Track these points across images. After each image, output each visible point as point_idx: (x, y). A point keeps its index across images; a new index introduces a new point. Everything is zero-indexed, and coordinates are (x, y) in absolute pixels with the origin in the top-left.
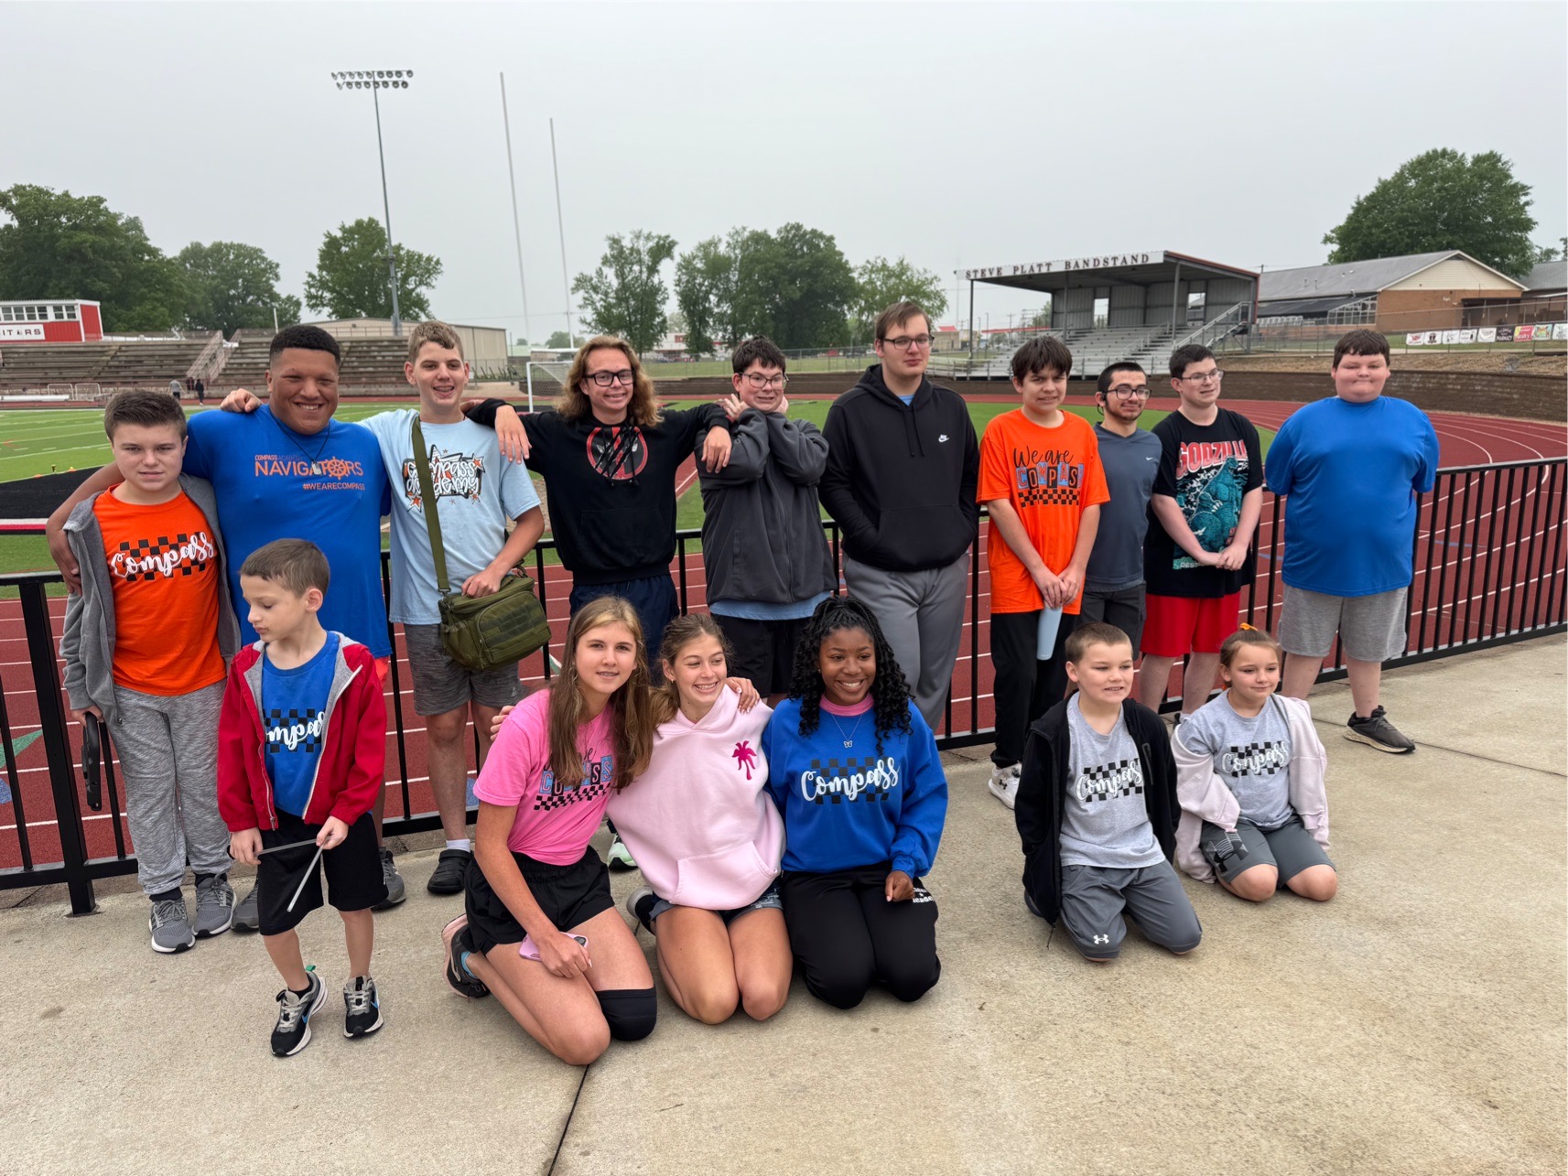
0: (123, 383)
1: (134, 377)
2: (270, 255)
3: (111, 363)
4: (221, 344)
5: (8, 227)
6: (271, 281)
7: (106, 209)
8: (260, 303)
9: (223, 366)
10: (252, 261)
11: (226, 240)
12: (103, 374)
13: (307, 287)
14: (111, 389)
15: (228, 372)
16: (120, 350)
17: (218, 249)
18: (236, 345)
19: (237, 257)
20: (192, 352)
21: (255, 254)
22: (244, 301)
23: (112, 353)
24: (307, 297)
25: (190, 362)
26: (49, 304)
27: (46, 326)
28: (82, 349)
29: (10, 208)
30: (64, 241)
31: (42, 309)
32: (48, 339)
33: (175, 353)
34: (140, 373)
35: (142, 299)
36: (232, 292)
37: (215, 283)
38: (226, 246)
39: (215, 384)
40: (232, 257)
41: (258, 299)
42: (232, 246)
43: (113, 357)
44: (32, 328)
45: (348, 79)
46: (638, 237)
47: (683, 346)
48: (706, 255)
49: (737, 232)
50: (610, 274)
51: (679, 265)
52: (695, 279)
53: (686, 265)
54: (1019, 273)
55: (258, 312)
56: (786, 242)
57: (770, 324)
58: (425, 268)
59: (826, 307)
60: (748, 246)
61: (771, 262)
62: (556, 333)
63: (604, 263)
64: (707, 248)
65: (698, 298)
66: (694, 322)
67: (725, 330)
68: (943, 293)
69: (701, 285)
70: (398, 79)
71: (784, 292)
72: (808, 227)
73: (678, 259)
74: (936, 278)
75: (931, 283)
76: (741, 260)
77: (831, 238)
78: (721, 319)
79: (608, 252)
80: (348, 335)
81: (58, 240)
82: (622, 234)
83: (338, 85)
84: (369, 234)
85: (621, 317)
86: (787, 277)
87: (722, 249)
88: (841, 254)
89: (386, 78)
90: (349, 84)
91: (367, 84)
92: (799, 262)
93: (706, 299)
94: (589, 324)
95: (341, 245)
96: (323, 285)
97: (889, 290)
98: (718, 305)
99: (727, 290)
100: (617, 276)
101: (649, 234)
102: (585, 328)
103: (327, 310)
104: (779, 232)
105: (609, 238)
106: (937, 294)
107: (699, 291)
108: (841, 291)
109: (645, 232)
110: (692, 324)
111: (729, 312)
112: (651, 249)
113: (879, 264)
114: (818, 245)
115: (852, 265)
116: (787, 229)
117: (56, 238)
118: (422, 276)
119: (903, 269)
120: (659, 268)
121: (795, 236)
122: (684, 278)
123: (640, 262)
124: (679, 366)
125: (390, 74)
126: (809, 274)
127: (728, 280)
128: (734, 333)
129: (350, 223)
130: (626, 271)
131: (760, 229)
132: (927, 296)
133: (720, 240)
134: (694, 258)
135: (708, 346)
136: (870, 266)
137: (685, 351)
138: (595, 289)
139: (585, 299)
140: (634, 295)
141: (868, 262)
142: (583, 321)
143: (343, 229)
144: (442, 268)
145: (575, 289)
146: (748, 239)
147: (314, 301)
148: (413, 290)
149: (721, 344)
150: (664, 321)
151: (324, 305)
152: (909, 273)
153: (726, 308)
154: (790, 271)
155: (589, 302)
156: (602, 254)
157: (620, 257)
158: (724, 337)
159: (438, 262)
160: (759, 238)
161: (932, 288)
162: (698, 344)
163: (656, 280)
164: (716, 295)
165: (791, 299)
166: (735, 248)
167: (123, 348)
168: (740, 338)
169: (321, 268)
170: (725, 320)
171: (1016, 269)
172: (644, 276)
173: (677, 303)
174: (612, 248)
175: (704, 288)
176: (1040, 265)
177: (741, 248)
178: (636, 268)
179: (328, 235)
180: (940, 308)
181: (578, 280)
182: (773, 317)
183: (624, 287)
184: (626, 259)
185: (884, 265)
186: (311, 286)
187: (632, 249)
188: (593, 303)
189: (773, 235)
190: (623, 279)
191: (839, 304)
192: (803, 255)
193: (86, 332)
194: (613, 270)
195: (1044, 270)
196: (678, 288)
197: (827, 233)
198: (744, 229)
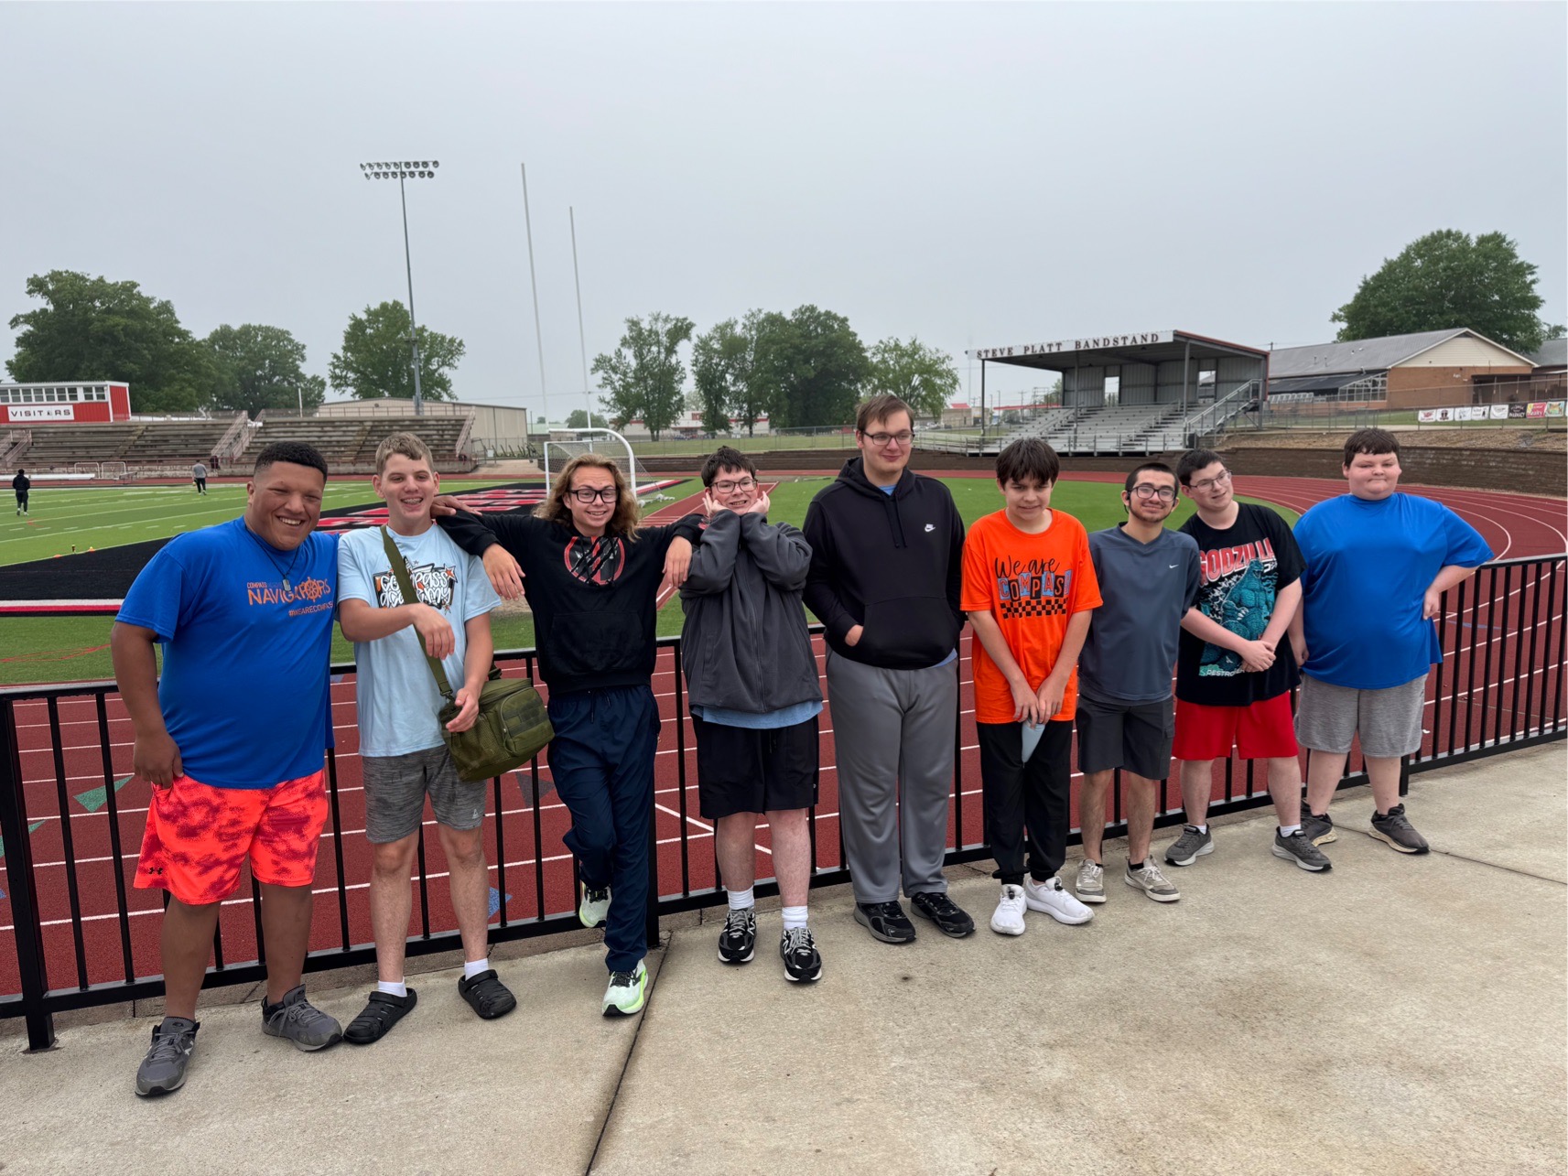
0: (149, 462)
1: (160, 456)
2: (297, 337)
3: (138, 443)
4: (246, 423)
5: (44, 311)
6: (298, 362)
7: (139, 293)
8: (286, 383)
9: (247, 444)
10: (279, 342)
11: (255, 323)
12: (129, 453)
13: (331, 368)
14: (137, 468)
15: (252, 451)
16: (147, 430)
17: (246, 330)
18: (260, 424)
19: (265, 339)
20: (217, 432)
21: (282, 336)
22: (270, 381)
23: (139, 433)
24: (332, 377)
25: (215, 441)
26: (80, 386)
27: (75, 406)
28: (110, 429)
29: (46, 293)
30: (97, 324)
31: (73, 390)
32: (77, 418)
33: (200, 432)
34: (165, 452)
35: (171, 380)
36: (259, 373)
37: (243, 364)
38: (254, 328)
39: (239, 462)
40: (259, 339)
41: (284, 380)
42: (260, 328)
43: (140, 437)
44: (62, 408)
45: (376, 169)
46: (656, 319)
47: (700, 424)
48: (723, 336)
49: (753, 314)
50: (629, 354)
51: (696, 346)
52: (712, 359)
53: (703, 346)
54: (1029, 353)
55: (284, 392)
56: (800, 323)
57: (785, 402)
58: (448, 349)
59: (840, 385)
60: (764, 327)
61: (787, 342)
62: (575, 412)
63: (623, 345)
64: (723, 330)
65: (714, 377)
66: (711, 400)
67: (741, 408)
68: (955, 372)
69: (717, 365)
70: (424, 169)
71: (798, 372)
72: (822, 309)
73: (695, 340)
74: (948, 357)
75: (943, 362)
76: (757, 341)
77: (845, 320)
78: (737, 397)
79: (627, 334)
80: (371, 415)
81: (91, 324)
82: (641, 317)
83: (366, 175)
84: (393, 317)
85: (639, 396)
86: (801, 357)
87: (738, 330)
88: (855, 335)
89: (412, 169)
90: (377, 174)
91: (394, 174)
92: (814, 342)
93: (723, 378)
94: (608, 403)
95: (366, 327)
96: (347, 365)
97: (902, 369)
98: (734, 385)
99: (742, 369)
100: (636, 357)
101: (668, 316)
102: (603, 406)
103: (351, 390)
104: (794, 314)
105: (628, 321)
106: (949, 373)
107: (715, 370)
108: (855, 371)
109: (664, 315)
110: (708, 402)
111: (745, 390)
112: (669, 331)
113: (892, 343)
114: (832, 326)
115: (865, 345)
116: (802, 311)
117: (90, 322)
118: (445, 357)
119: (916, 348)
120: (677, 348)
121: (809, 317)
122: (701, 358)
123: (658, 343)
124: (696, 443)
125: (416, 164)
126: (822, 354)
127: (744, 360)
128: (750, 411)
129: (375, 306)
130: (645, 352)
131: (775, 312)
132: (939, 374)
133: (736, 322)
134: (711, 340)
135: (724, 423)
136: (882, 346)
137: (702, 428)
138: (614, 369)
139: (604, 379)
140: (652, 375)
141: (881, 342)
142: (602, 400)
143: (368, 312)
144: (465, 350)
145: (595, 370)
146: (764, 321)
147: (338, 381)
148: (436, 370)
149: (736, 421)
150: (682, 399)
151: (348, 385)
152: (921, 353)
153: (742, 386)
154: (805, 351)
155: (608, 381)
156: (621, 336)
157: (638, 338)
158: (739, 414)
159: (461, 344)
160: (774, 320)
161: (944, 366)
162: (715, 421)
163: (673, 360)
164: (732, 374)
165: (806, 378)
166: (750, 330)
167: (150, 428)
168: (756, 416)
169: (345, 349)
170: (741, 398)
171: (1026, 349)
172: (662, 356)
173: (694, 382)
174: (631, 330)
175: (720, 368)
176: (1050, 345)
177: (757, 330)
178: (654, 349)
179: (354, 318)
180: (952, 386)
181: (597, 360)
182: (788, 395)
183: (643, 367)
184: (644, 340)
185: (896, 345)
186: (335, 367)
187: (651, 331)
188: (612, 382)
189: (788, 316)
190: (642, 360)
191: (851, 382)
192: (818, 334)
193: (114, 413)
194: (632, 351)
195: (1054, 350)
196: (695, 368)
197: (841, 315)
198: (760, 311)
